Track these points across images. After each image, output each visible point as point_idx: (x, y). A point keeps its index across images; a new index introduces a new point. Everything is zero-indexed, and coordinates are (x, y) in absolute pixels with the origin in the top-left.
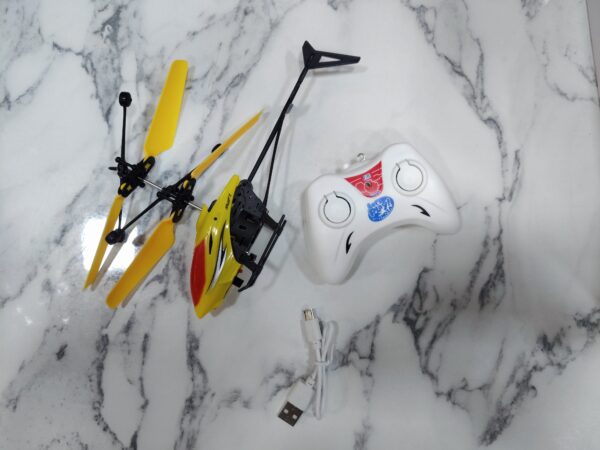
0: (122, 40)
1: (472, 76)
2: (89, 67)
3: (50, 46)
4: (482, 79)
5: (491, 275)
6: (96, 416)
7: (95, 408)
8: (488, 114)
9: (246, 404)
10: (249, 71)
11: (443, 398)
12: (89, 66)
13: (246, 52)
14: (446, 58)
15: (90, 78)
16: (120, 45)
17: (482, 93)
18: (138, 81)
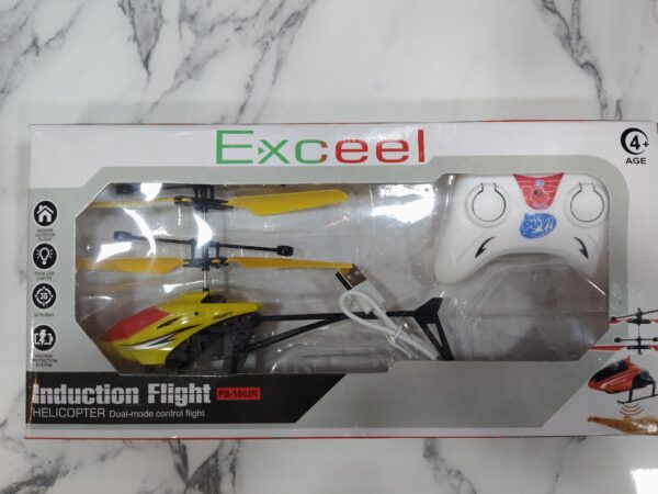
1: (567, 14)
2: (127, 7)
4: (578, 17)
8: (586, 58)
10: (306, 9)
12: (126, 5)
15: (127, 19)
17: (578, 33)
18: (180, 22)
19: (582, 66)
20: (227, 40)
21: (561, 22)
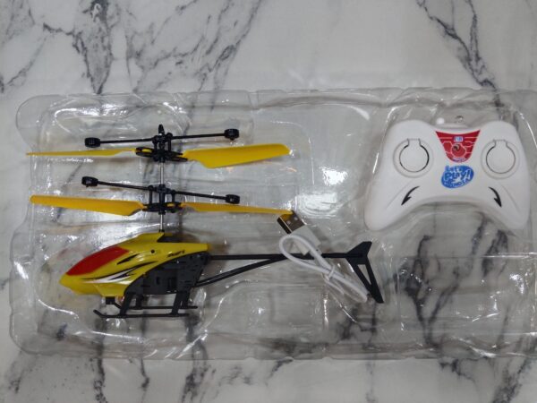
0: (112, 17)
1: (467, 40)
2: (80, 47)
3: (41, 28)
4: (476, 41)
5: (493, 241)
6: (98, 396)
7: (96, 388)
8: (484, 76)
9: (248, 381)
10: (238, 43)
11: (448, 369)
12: (79, 45)
13: (235, 24)
14: (439, 21)
15: (81, 57)
16: (110, 23)
17: (477, 55)
18: (128, 58)
19: (482, 84)
20: (170, 73)
21: (460, 45)
